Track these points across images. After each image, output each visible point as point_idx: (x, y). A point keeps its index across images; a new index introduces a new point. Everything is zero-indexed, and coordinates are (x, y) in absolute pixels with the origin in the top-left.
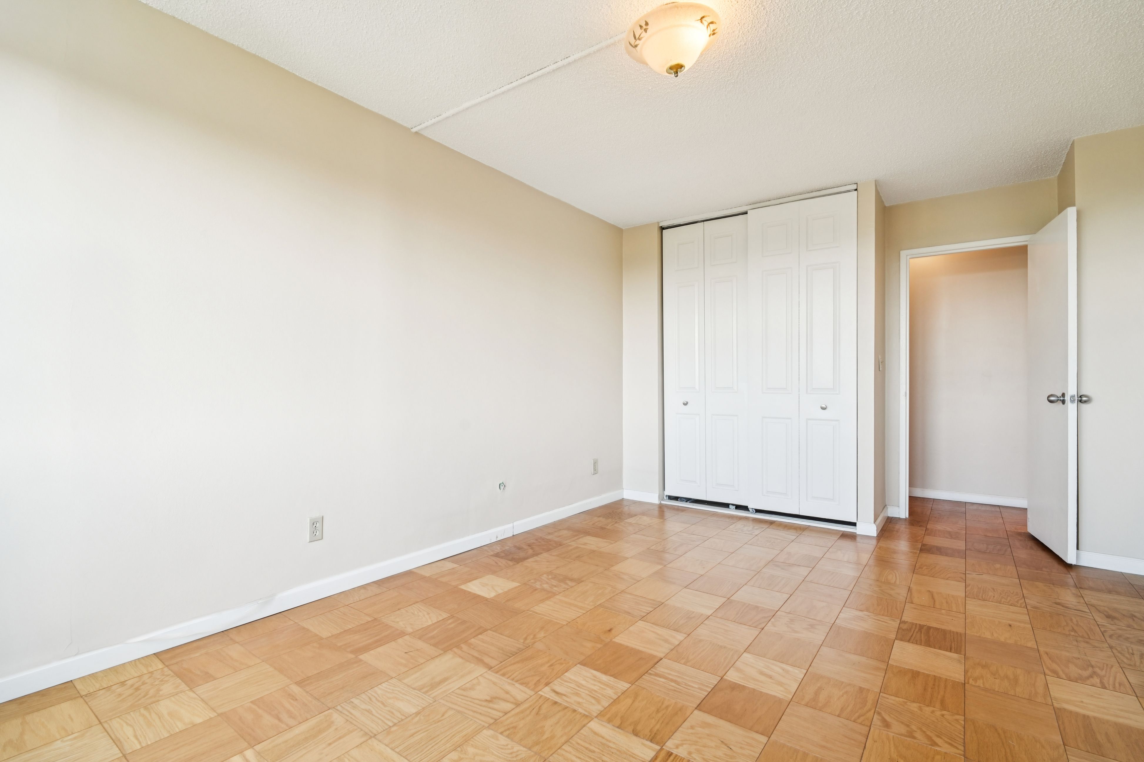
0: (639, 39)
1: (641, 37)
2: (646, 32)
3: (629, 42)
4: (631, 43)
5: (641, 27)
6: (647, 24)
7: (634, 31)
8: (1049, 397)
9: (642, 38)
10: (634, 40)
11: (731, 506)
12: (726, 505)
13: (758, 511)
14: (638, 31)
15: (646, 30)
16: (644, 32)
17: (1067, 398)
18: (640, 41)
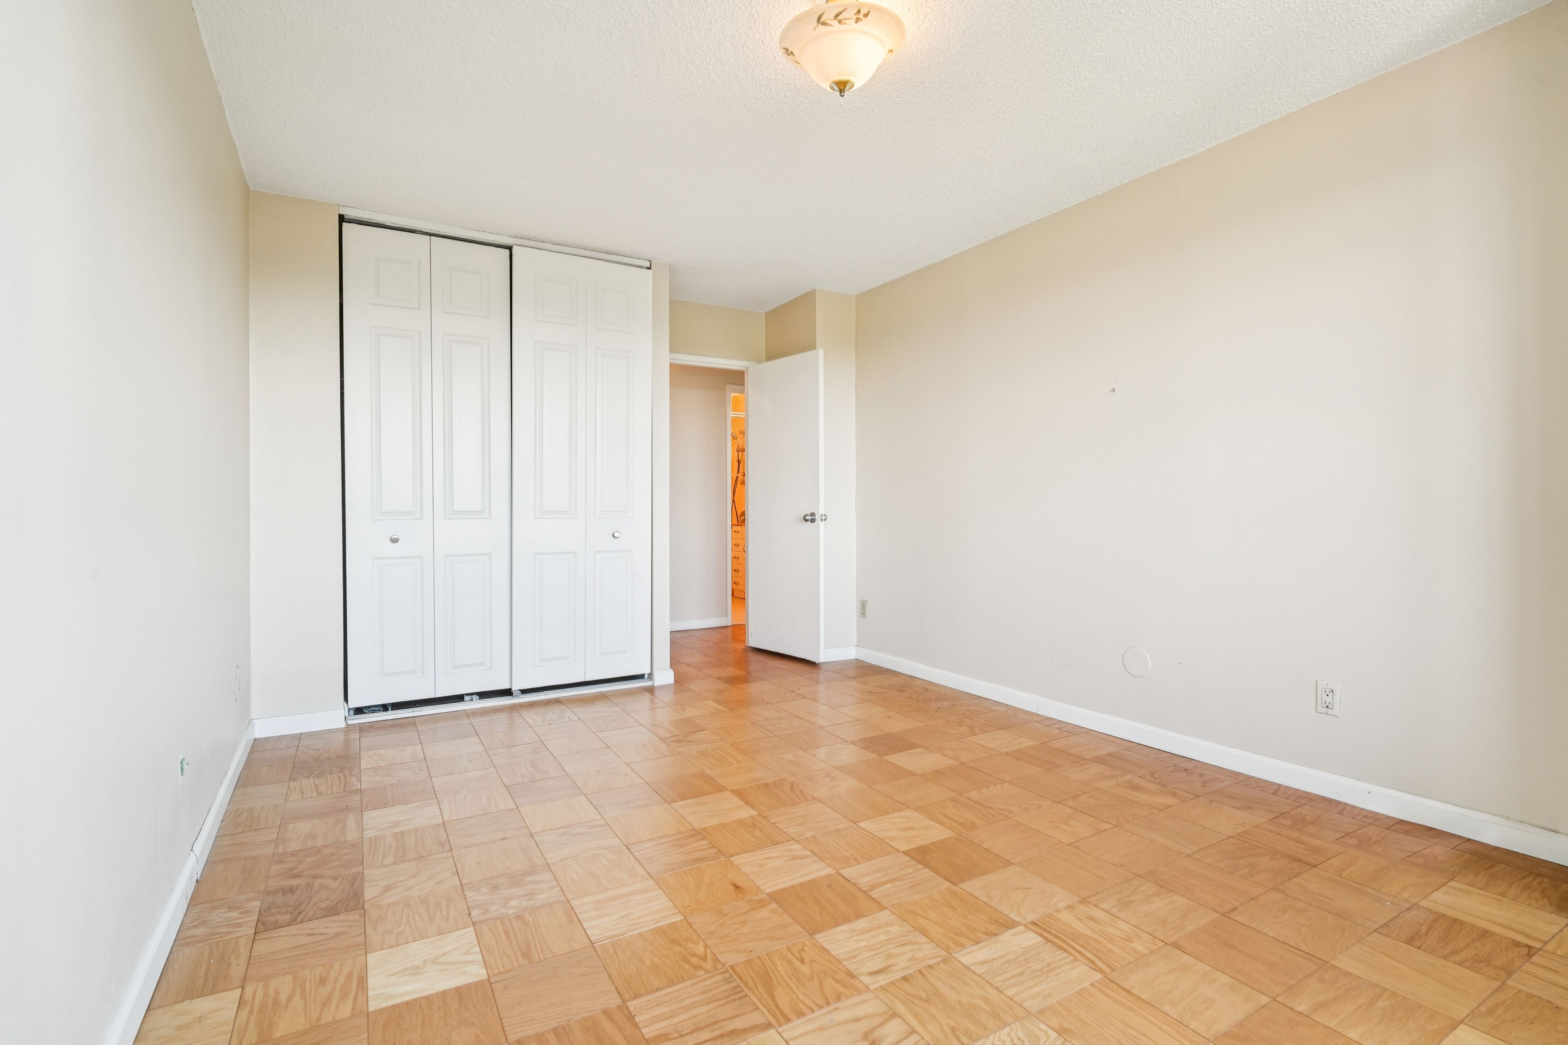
0: (840, 22)
1: (845, 21)
2: (856, 22)
3: (823, 13)
4: (824, 15)
5: (859, 12)
6: (866, 15)
7: (846, 9)
8: (804, 518)
9: (845, 23)
10: (832, 17)
11: (466, 698)
12: (460, 698)
13: (524, 692)
14: (850, 14)
15: (858, 20)
16: (854, 21)
17: (817, 517)
18: (839, 24)
